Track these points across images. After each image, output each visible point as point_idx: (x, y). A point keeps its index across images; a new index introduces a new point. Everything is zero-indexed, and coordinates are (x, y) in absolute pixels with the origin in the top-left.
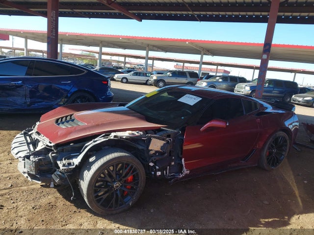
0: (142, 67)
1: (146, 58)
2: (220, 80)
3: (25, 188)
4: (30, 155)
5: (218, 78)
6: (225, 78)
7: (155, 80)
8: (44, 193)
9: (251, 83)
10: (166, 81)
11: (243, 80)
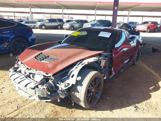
0: (25, 18)
1: (30, 13)
2: (76, 22)
3: (27, 106)
4: (38, 85)
5: (74, 21)
6: (78, 21)
7: (40, 25)
8: (43, 106)
9: (90, 23)
10: (46, 25)
11: (86, 22)
